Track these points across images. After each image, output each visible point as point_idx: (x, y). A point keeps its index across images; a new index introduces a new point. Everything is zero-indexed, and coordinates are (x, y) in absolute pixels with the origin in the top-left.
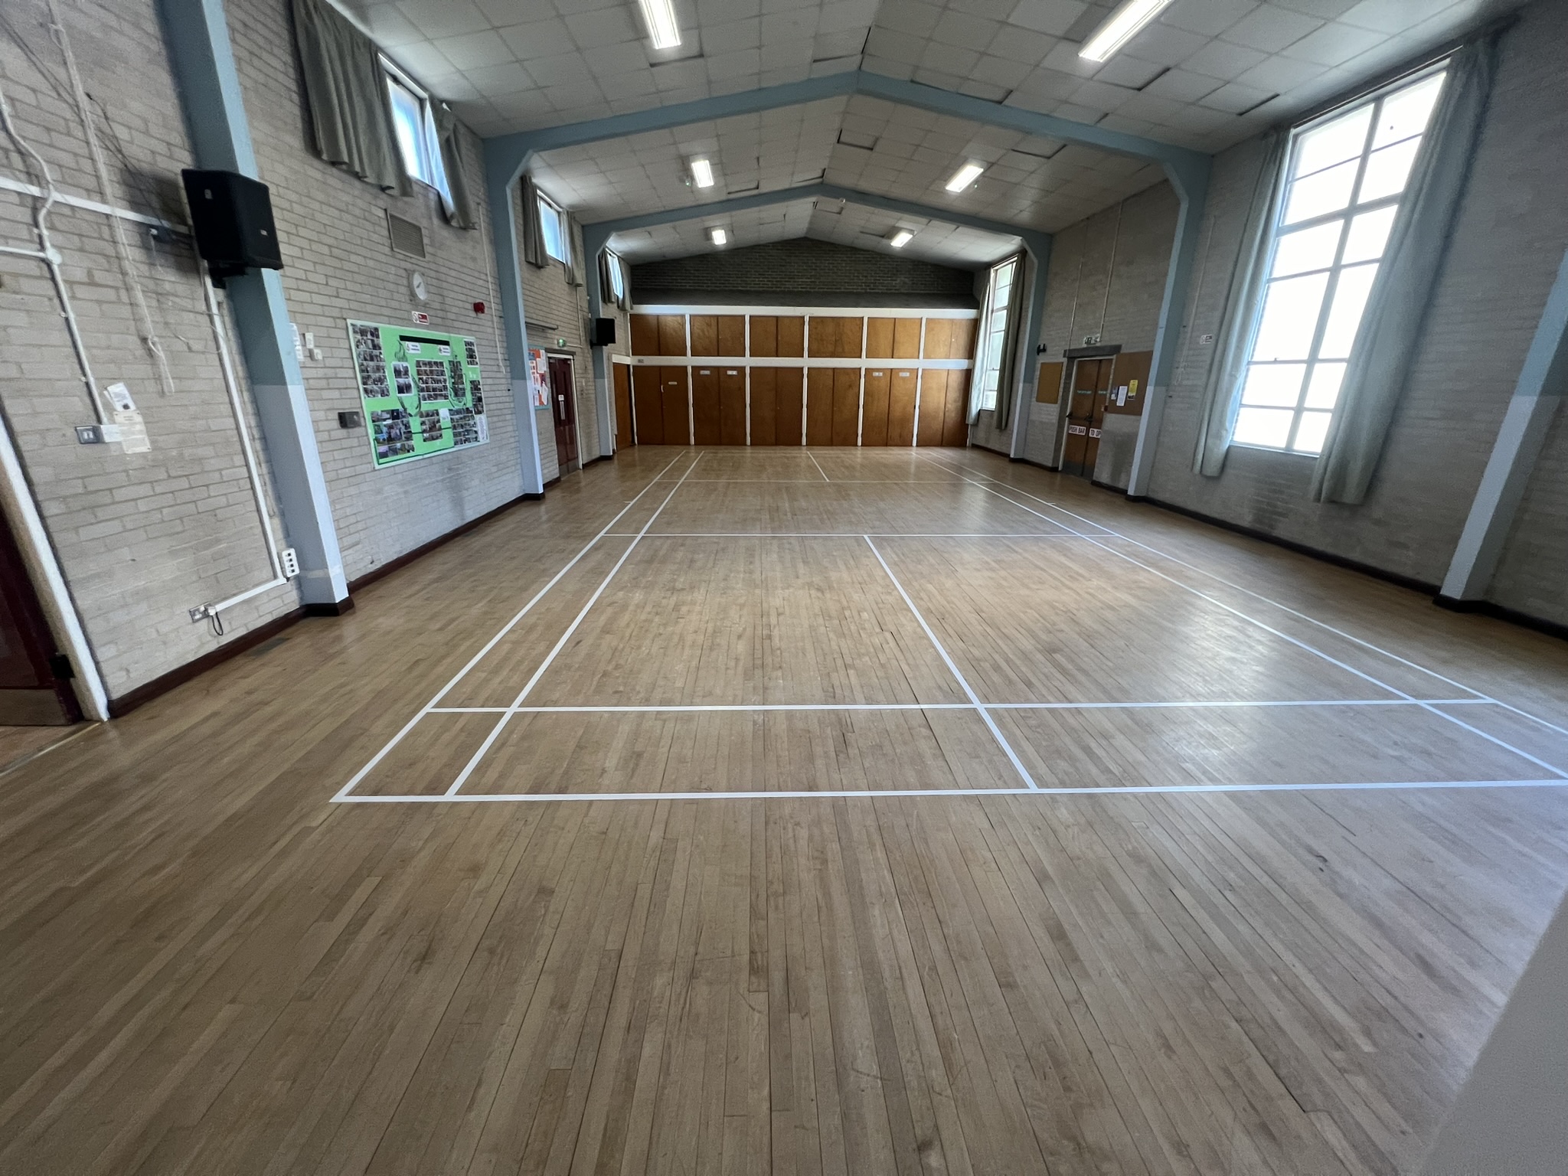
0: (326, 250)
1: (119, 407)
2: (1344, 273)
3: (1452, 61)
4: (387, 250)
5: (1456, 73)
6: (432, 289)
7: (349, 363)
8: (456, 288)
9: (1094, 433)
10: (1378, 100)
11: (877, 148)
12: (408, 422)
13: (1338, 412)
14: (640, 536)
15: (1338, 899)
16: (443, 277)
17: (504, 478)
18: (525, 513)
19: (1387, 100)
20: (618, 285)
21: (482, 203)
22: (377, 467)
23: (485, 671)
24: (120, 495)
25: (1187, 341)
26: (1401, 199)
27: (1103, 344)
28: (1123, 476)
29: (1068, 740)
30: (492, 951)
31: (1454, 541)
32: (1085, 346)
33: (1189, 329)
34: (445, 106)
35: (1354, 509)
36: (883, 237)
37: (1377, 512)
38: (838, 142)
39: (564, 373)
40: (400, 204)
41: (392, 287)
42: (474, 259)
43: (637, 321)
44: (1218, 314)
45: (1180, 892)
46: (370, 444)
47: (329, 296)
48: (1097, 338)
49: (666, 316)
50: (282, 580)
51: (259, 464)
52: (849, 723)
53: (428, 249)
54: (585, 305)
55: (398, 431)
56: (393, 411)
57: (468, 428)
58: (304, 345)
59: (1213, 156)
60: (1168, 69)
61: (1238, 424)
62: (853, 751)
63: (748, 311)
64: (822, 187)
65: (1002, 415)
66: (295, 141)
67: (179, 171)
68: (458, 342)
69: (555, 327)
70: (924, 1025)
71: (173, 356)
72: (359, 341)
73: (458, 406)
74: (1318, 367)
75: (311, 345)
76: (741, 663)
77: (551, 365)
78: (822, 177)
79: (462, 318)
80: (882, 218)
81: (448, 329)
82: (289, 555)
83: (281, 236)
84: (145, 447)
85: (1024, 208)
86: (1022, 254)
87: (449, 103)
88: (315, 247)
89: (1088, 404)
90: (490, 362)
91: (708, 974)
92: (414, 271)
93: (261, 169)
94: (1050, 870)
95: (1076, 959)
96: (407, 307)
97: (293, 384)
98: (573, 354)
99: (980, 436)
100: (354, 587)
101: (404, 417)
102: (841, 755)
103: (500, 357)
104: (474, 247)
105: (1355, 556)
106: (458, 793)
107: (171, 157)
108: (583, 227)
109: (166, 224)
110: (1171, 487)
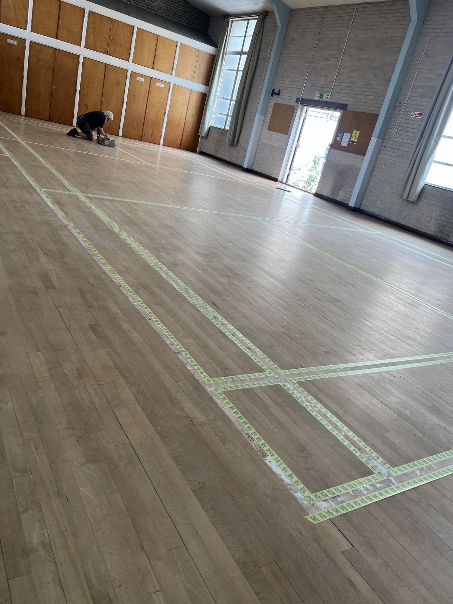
25: (402, 113)
27: (333, 101)
32: (317, 99)
33: (405, 105)
48: (329, 96)
61: (429, 172)
65: (236, 135)
86: (265, 15)
99: (209, 146)
110: (378, 204)
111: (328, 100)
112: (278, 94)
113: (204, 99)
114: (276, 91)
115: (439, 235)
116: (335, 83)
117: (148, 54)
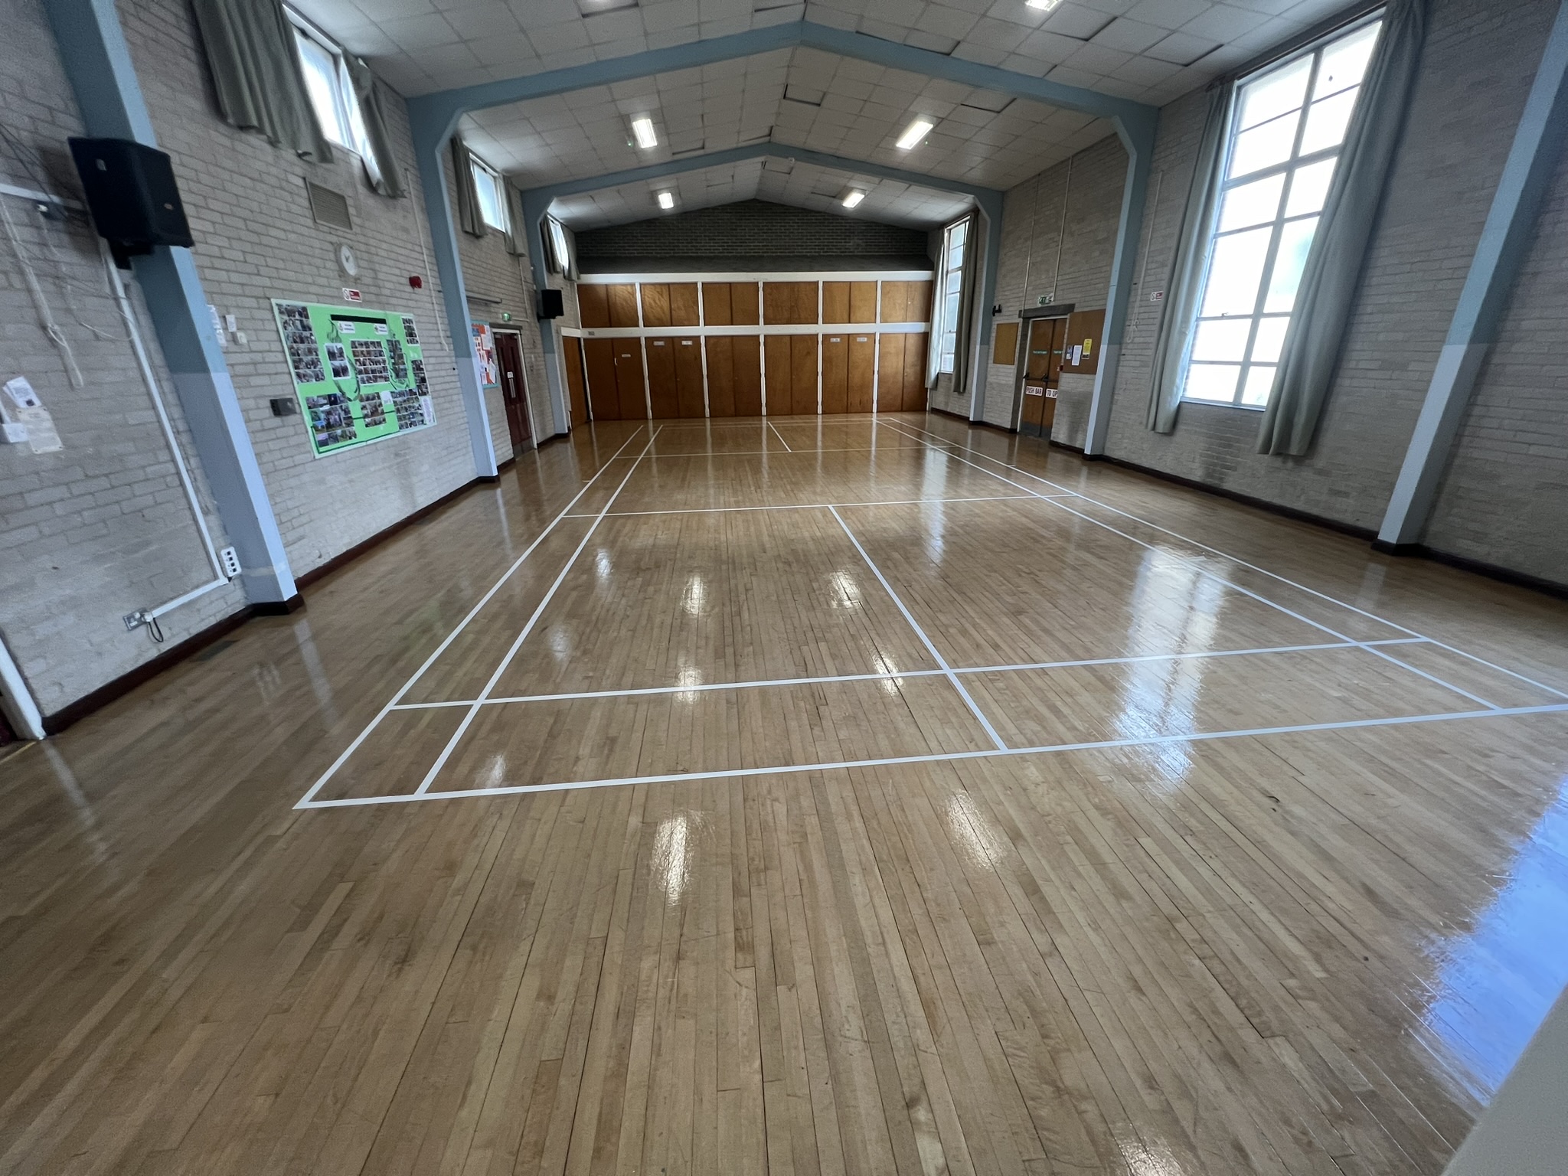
0: (241, 224)
1: (22, 404)
2: (1287, 226)
3: (1387, 10)
4: (310, 223)
5: (1391, 23)
6: (363, 264)
7: (276, 346)
8: (389, 262)
9: (1051, 393)
10: (1318, 51)
11: (824, 104)
12: (347, 408)
13: (1283, 367)
14: (601, 517)
15: (1289, 835)
16: (373, 250)
17: (455, 462)
18: (478, 498)
19: (1327, 50)
20: (563, 255)
21: (412, 170)
22: (318, 456)
23: (448, 664)
24: (32, 499)
25: (1139, 298)
26: (1340, 151)
27: (1058, 303)
28: (1080, 436)
29: (1035, 701)
30: (474, 948)
31: (1391, 488)
32: (1040, 305)
33: (1140, 285)
34: (361, 62)
35: (1299, 460)
36: (834, 197)
37: (1320, 462)
38: (785, 97)
39: (512, 348)
40: (320, 171)
41: (319, 262)
42: (406, 230)
43: (585, 291)
44: (1167, 270)
45: (1145, 841)
46: (307, 432)
47: (248, 274)
48: (1052, 299)
49: (614, 285)
50: (223, 581)
51: (186, 458)
52: (822, 696)
53: (354, 219)
54: (529, 277)
55: (337, 417)
56: (330, 396)
57: (413, 410)
58: (226, 329)
59: (1160, 109)
60: (1115, 19)
61: (1190, 381)
62: (827, 724)
63: (700, 278)
64: (769, 146)
65: (960, 380)
66: (196, 104)
67: (66, 138)
68: (396, 319)
69: (498, 300)
70: (907, 986)
71: (80, 347)
72: (286, 322)
73: (402, 388)
74: (1263, 321)
75: (233, 328)
76: (711, 643)
77: (498, 341)
78: (770, 135)
79: (398, 294)
80: (833, 177)
81: (383, 306)
82: (229, 553)
83: (188, 209)
84: (56, 446)
85: (974, 165)
86: (974, 213)
87: (365, 58)
88: (228, 220)
89: (1044, 364)
90: (433, 340)
91: (695, 954)
92: (340, 245)
93: (159, 136)
94: (1021, 826)
95: (1050, 911)
96: (336, 283)
97: (216, 371)
98: (519, 328)
99: (937, 400)
100: (302, 583)
101: (342, 402)
102: (816, 728)
103: (442, 334)
104: (405, 217)
105: (1299, 506)
106: (428, 791)
107: (53, 123)
108: (522, 193)
109: (56, 199)
110: (1125, 445)
111: (1052, 304)
112: (1000, 311)
113: (925, 339)
114: (997, 308)
115: (1209, 481)
116: (1059, 278)
117: (840, 307)
